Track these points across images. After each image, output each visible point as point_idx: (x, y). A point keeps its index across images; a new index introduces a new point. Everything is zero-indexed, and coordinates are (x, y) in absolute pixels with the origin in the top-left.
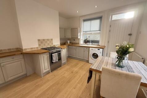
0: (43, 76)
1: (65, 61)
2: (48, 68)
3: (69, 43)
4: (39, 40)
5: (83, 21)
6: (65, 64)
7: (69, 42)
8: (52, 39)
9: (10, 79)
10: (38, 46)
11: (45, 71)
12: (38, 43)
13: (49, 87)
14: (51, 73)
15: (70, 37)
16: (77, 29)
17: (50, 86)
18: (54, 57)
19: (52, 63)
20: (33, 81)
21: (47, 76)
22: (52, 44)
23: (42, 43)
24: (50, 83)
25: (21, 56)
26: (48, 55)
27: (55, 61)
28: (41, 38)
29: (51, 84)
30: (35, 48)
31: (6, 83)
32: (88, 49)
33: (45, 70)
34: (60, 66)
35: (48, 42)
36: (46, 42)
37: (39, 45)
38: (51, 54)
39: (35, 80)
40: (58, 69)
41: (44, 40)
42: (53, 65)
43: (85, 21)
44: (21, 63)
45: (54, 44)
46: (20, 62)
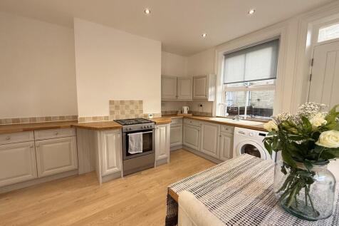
0: (103, 183)
1: (165, 156)
2: (118, 166)
3: (186, 112)
4: (111, 102)
5: (224, 57)
6: (164, 162)
7: (186, 109)
8: (142, 101)
9: (46, 173)
10: (107, 114)
11: (108, 171)
12: (110, 107)
13: (98, 211)
14: (123, 178)
15: (190, 98)
16: (205, 76)
17: (102, 209)
18: (132, 141)
19: (128, 154)
20: (82, 187)
21: (112, 184)
22: (142, 111)
23: (117, 107)
24: (105, 204)
25: (71, 131)
26: (120, 136)
27: (134, 153)
28: (117, 98)
29: (107, 207)
30: (100, 118)
31: (38, 178)
32: (230, 131)
33: (109, 168)
34: (150, 166)
35: (132, 107)
36: (127, 107)
37: (112, 113)
38: (127, 133)
39: (86, 186)
40: (143, 173)
41: (122, 102)
42: (131, 161)
43: (228, 55)
44: (70, 145)
45: (145, 112)
46: (68, 143)
